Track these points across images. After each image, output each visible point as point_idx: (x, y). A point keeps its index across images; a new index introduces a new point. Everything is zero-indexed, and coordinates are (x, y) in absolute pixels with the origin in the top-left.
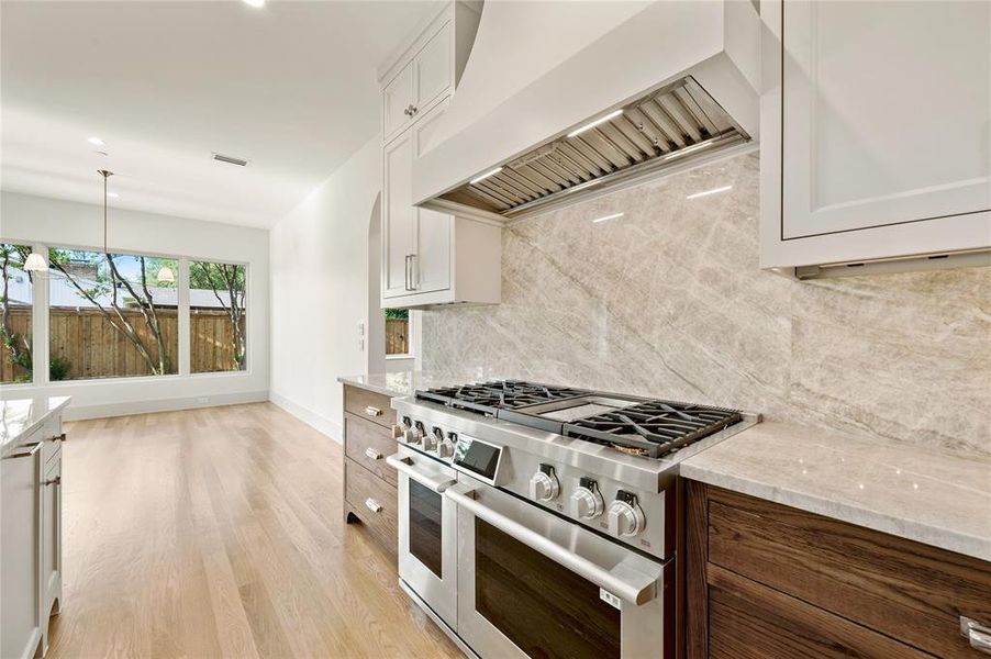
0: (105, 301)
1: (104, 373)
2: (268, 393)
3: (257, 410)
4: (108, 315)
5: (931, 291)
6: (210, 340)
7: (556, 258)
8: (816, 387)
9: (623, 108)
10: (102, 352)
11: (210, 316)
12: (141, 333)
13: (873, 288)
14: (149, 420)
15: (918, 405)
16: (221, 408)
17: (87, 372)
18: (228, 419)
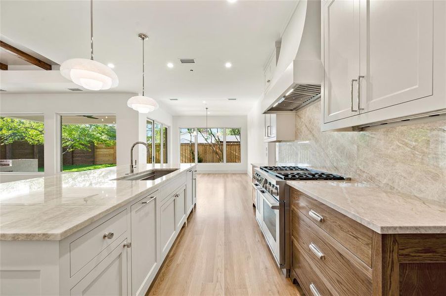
0: (209, 141)
1: (209, 162)
2: (247, 171)
3: (243, 176)
4: (210, 145)
5: (387, 135)
6: (234, 153)
7: (307, 124)
8: (362, 169)
9: (293, 88)
10: (209, 156)
11: (234, 145)
12: (217, 150)
13: (375, 134)
14: (216, 175)
15: (385, 174)
16: (233, 174)
17: (206, 161)
18: (234, 177)
